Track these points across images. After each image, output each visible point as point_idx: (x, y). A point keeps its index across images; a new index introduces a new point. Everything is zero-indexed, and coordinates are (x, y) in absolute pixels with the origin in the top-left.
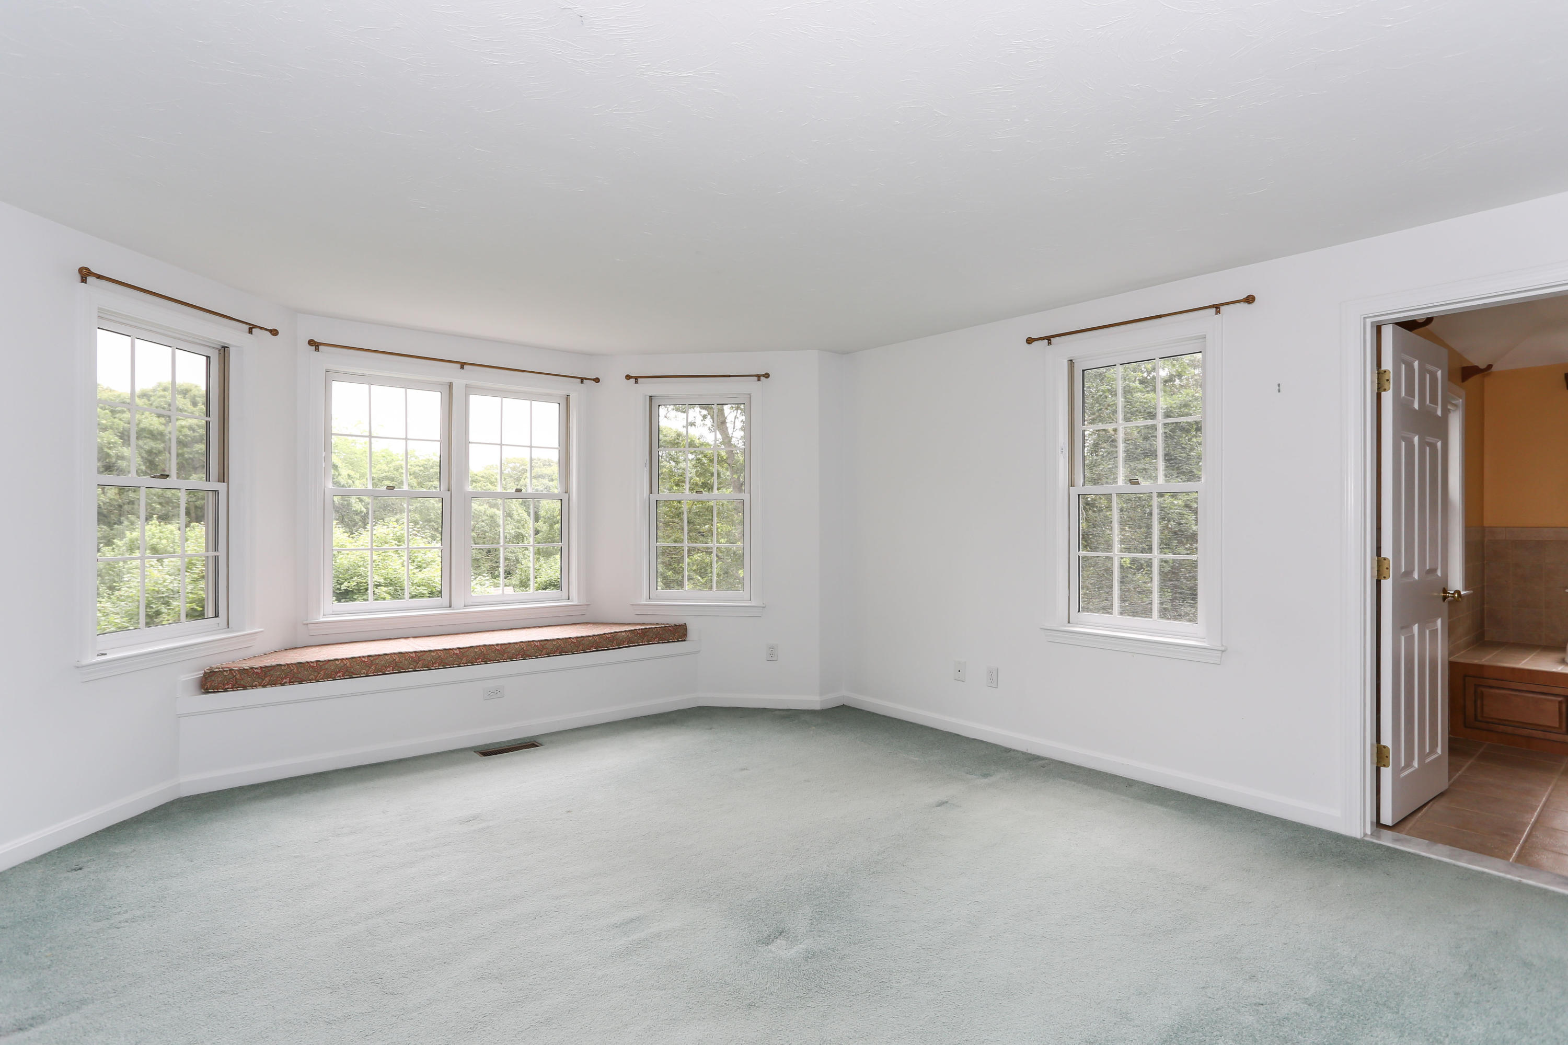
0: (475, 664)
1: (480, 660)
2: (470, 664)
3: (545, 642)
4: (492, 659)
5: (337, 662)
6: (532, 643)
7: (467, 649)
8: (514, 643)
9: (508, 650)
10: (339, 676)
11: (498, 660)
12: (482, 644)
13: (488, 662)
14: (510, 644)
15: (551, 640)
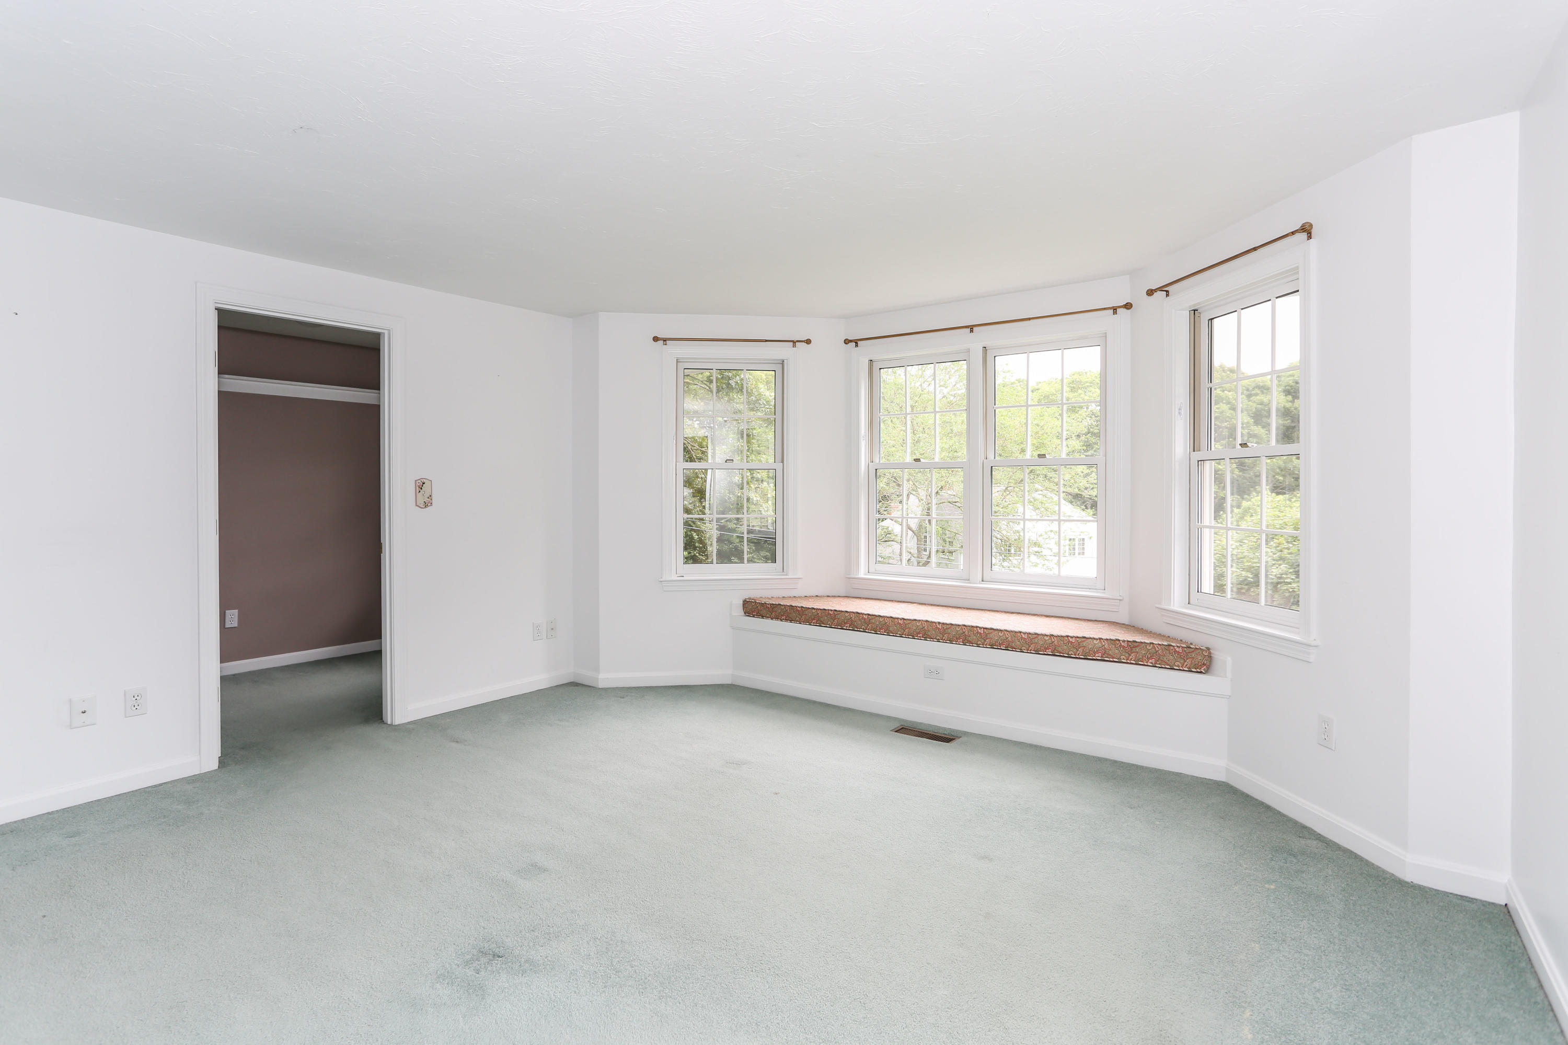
0: (916, 638)
1: (921, 635)
2: (911, 637)
3: (990, 631)
4: (932, 637)
5: (813, 611)
6: (975, 629)
7: (910, 621)
8: (956, 625)
9: (949, 630)
10: (814, 623)
11: (939, 639)
12: (925, 619)
13: (928, 639)
14: (952, 624)
15: (997, 630)
